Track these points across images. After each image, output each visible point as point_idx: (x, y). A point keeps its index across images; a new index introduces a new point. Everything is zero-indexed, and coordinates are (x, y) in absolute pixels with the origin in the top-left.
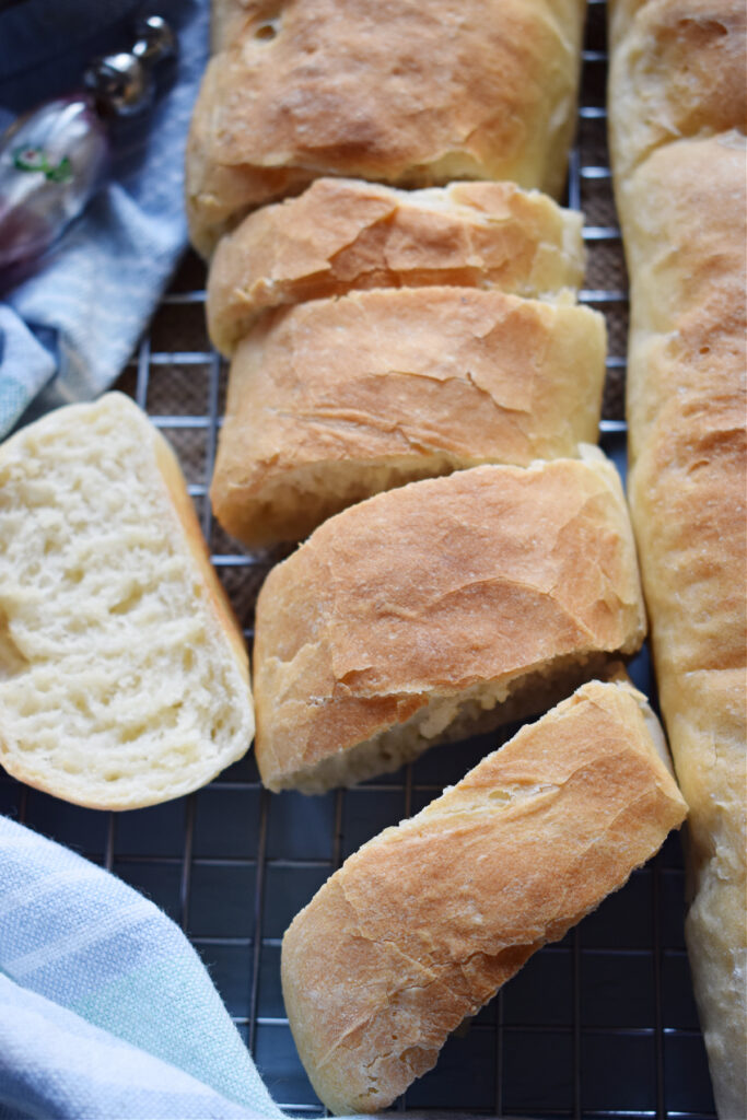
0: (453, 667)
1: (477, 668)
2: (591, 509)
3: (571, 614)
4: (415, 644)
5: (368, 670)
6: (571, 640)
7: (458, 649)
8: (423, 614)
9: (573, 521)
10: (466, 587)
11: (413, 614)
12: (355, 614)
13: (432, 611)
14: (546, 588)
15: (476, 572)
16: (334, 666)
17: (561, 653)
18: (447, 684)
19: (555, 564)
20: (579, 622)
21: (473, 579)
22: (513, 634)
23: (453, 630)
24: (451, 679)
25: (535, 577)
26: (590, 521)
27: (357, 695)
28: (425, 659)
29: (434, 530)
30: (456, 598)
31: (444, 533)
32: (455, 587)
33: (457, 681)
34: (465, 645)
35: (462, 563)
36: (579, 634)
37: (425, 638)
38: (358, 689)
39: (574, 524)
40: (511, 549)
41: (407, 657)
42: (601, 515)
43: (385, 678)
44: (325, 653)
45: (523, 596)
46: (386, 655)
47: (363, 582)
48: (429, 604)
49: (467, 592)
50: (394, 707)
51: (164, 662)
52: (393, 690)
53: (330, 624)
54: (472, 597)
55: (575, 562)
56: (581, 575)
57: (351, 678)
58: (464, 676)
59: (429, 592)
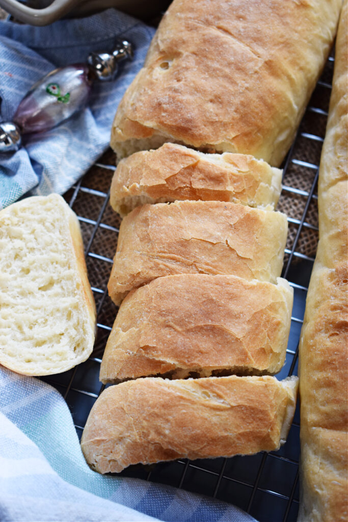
0: (189, 357)
1: (199, 361)
2: (272, 307)
3: (247, 350)
4: (176, 343)
5: (154, 347)
6: (244, 361)
7: (194, 350)
8: (184, 331)
9: (262, 311)
10: (206, 325)
11: (180, 330)
12: (156, 322)
13: (188, 331)
14: (240, 336)
15: (212, 320)
16: (140, 341)
17: (237, 365)
18: (184, 364)
19: (247, 327)
20: (249, 354)
21: (210, 323)
22: (219, 351)
23: (195, 341)
24: (186, 361)
25: (237, 330)
26: (269, 312)
27: (146, 356)
28: (179, 350)
29: (200, 297)
30: (201, 329)
31: (204, 300)
32: (201, 324)
33: (189, 364)
34: (197, 349)
35: (207, 315)
36: (248, 359)
37: (181, 341)
38: (148, 353)
39: (262, 312)
40: (230, 315)
41: (172, 347)
42: (276, 311)
43: (160, 353)
44: (139, 335)
45: (229, 336)
46: (163, 343)
47: (164, 309)
48: (188, 328)
49: (205, 328)
50: (160, 366)
51: (58, 315)
52: (162, 359)
53: (145, 322)
54: (207, 330)
55: (256, 328)
56: (257, 335)
57: (146, 348)
58: (193, 362)
59: (190, 323)
